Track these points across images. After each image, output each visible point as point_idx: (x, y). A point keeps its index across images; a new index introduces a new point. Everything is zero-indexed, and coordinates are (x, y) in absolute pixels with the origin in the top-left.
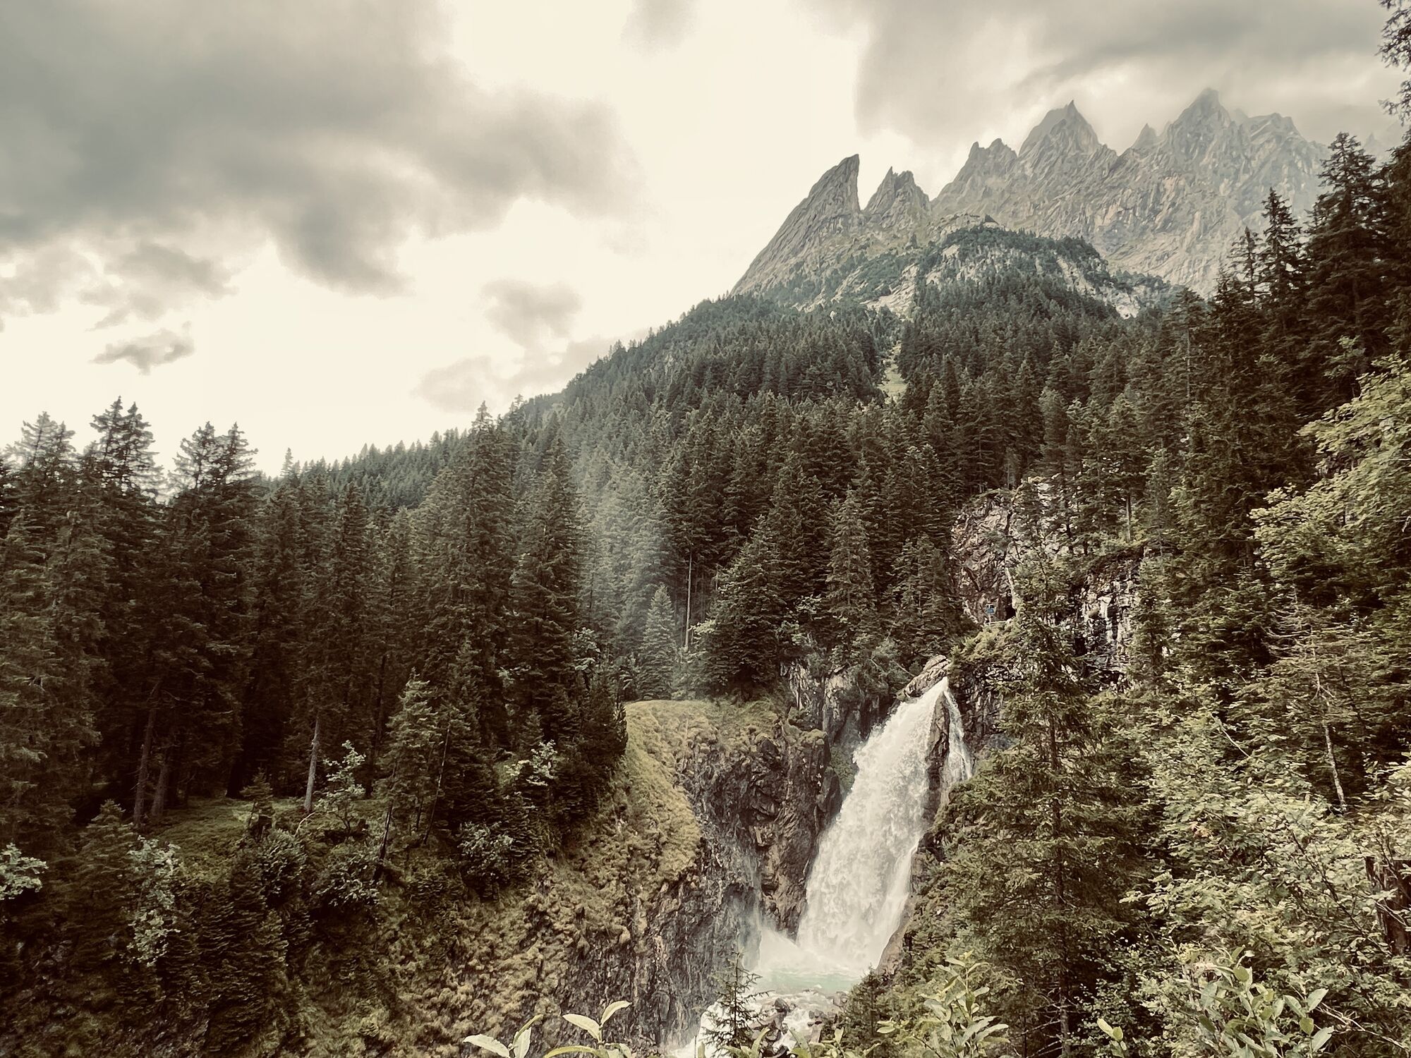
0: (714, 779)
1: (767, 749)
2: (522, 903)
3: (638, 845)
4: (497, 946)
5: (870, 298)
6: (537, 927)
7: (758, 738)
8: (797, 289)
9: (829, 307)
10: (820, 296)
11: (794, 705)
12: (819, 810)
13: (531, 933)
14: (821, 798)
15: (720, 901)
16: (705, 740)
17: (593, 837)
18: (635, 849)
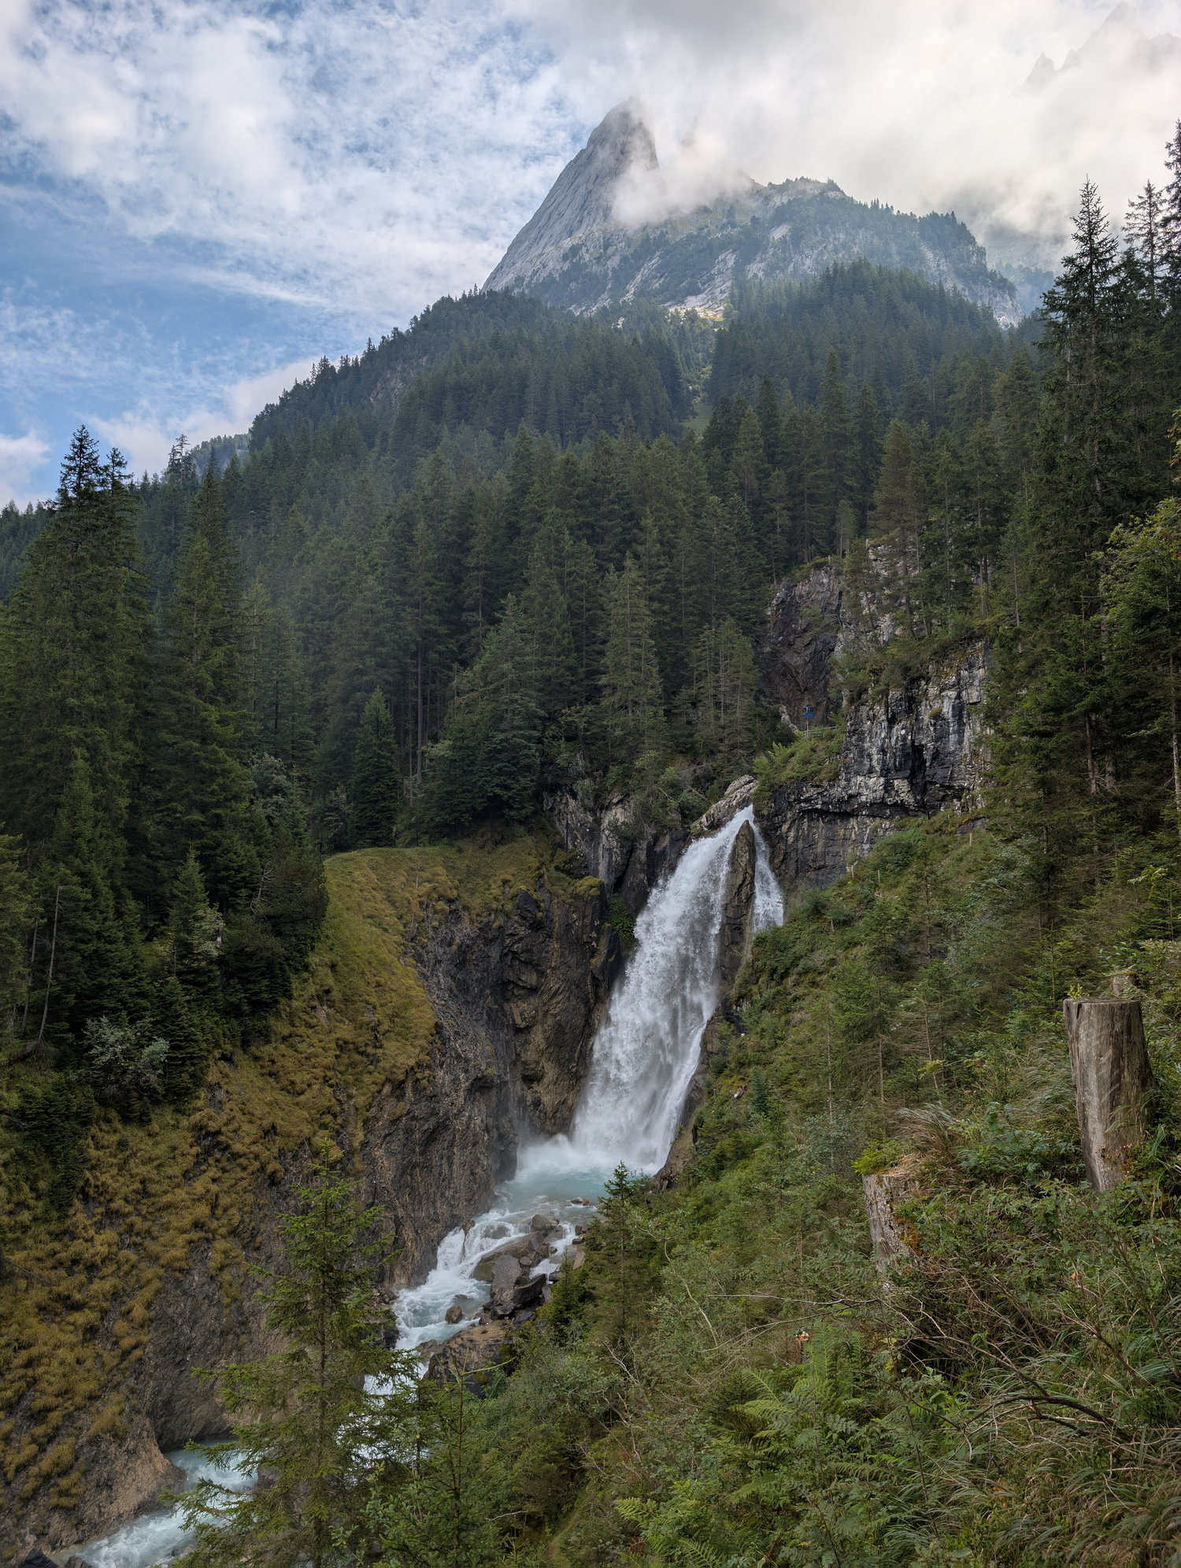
0: (454, 947)
1: (527, 906)
2: (185, 1123)
3: (348, 1036)
4: (151, 1180)
5: (672, 298)
6: (208, 1152)
7: (513, 891)
8: (573, 285)
9: (616, 311)
10: (605, 296)
11: (562, 846)
12: (594, 978)
13: (200, 1160)
14: (597, 961)
15: (461, 1100)
16: (441, 897)
17: (286, 1031)
18: (346, 1042)
